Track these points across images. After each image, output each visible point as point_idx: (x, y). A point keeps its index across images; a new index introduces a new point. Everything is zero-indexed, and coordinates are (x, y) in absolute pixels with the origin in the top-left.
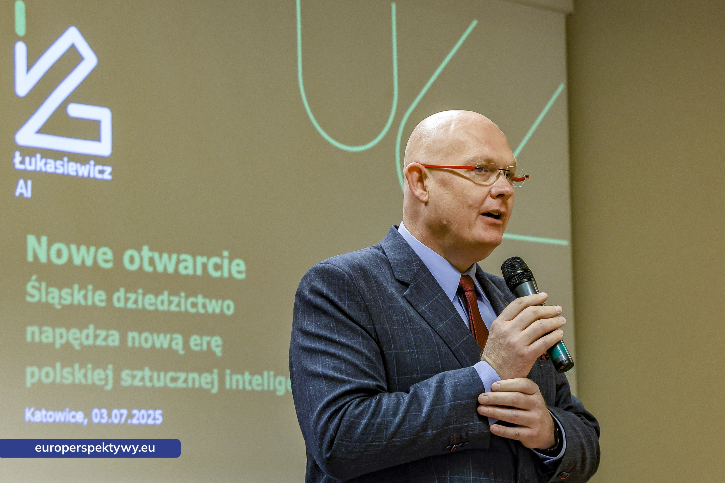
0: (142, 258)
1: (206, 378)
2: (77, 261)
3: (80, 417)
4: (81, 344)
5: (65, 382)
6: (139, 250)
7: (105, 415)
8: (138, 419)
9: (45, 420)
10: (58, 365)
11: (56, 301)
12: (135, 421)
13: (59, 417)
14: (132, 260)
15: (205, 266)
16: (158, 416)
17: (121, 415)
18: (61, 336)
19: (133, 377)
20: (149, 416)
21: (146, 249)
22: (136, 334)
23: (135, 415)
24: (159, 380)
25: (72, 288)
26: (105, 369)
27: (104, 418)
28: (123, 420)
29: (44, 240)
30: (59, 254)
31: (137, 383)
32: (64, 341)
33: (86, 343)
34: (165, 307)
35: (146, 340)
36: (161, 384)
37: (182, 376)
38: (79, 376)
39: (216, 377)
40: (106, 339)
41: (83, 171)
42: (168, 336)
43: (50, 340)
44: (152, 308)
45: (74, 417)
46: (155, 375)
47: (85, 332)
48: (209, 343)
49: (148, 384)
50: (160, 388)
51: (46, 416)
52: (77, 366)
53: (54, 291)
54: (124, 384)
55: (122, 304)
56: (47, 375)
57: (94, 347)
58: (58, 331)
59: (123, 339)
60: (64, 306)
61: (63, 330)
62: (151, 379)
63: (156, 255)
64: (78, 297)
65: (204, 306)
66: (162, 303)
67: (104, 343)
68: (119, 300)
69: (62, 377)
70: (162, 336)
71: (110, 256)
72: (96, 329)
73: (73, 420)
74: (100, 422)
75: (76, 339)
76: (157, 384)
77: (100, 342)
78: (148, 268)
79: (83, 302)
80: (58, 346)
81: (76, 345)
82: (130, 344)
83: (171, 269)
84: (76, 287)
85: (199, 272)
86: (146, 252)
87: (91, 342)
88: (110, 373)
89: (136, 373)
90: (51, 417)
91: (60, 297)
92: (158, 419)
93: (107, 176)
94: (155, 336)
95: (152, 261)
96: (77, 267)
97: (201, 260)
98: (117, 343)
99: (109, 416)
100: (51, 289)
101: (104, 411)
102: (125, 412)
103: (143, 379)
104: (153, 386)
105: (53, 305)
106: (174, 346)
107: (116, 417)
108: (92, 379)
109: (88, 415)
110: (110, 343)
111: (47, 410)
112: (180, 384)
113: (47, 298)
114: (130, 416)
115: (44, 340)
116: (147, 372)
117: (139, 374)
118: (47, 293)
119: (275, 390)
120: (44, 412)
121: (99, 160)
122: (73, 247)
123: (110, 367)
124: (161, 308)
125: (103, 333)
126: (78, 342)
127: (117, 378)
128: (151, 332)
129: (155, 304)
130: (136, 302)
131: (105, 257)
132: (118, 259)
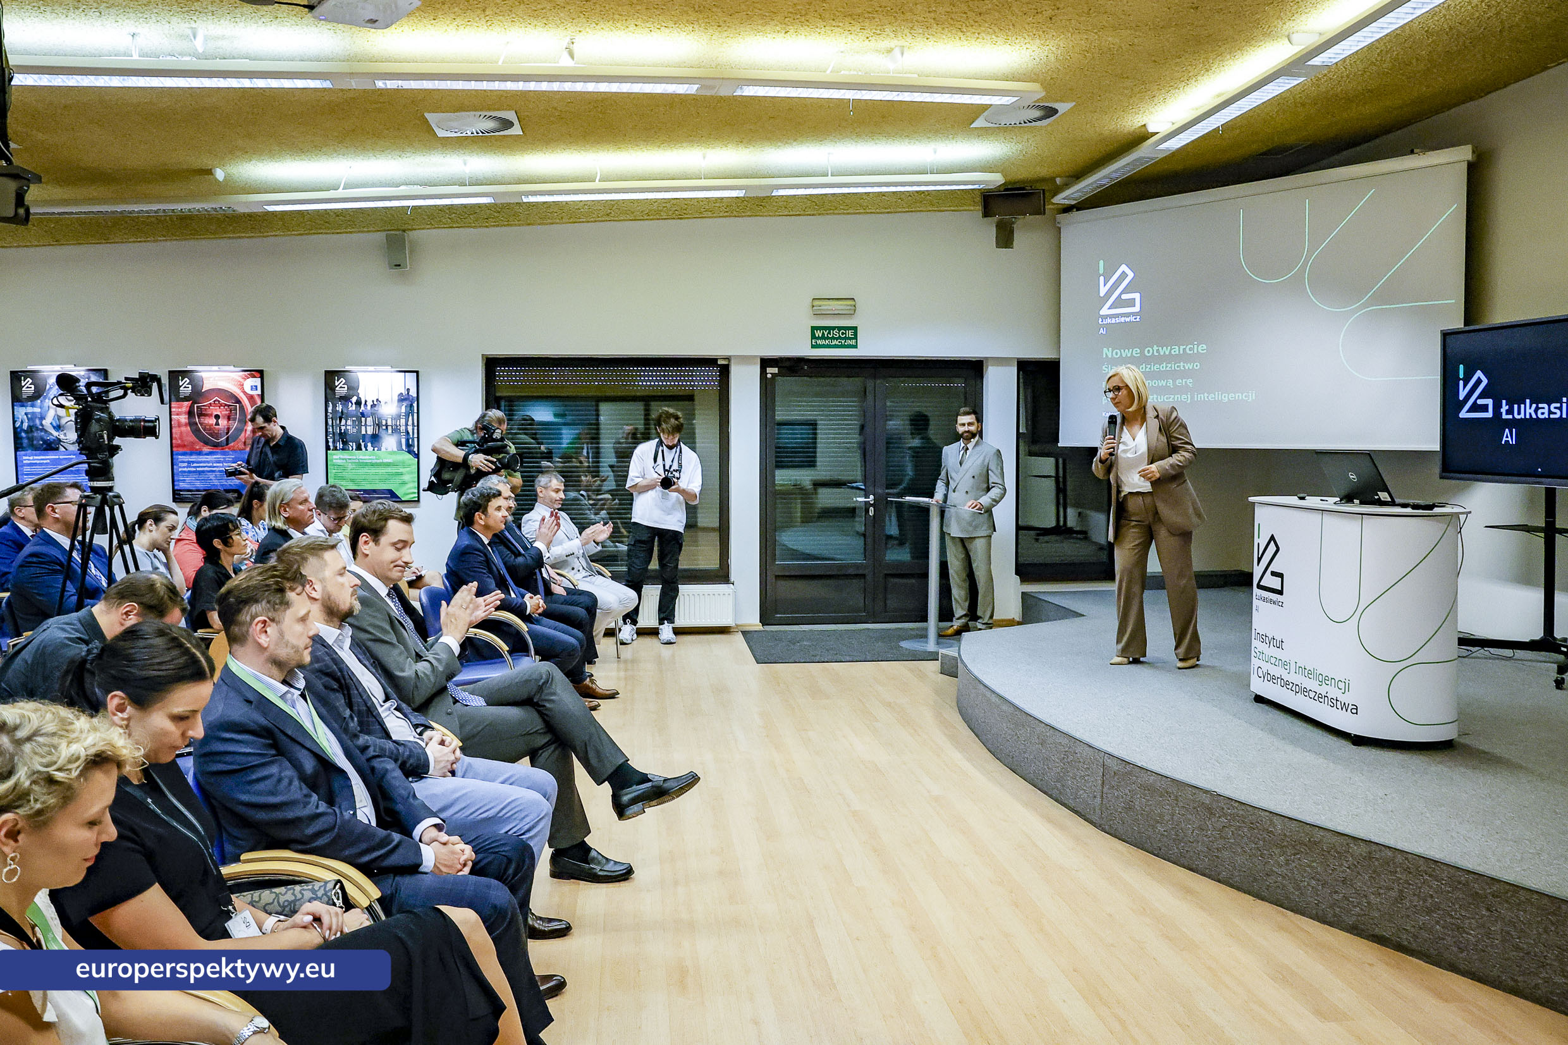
0: (1153, 350)
1: (1184, 396)
2: (1124, 355)
6: (1153, 347)
14: (1149, 351)
15: (1184, 349)
21: (1155, 346)
29: (1110, 349)
30: (1117, 354)
37: (1173, 396)
39: (1189, 396)
41: (1128, 319)
48: (1186, 382)
62: (1157, 399)
63: (1160, 349)
65: (1184, 366)
70: (1163, 381)
71: (1139, 351)
78: (1156, 354)
83: (1167, 353)
85: (1181, 352)
86: (1155, 348)
93: (1138, 320)
95: (1158, 351)
97: (1182, 347)
106: (1169, 385)
112: (1171, 400)
119: (1222, 399)
121: (1133, 314)
124: (1162, 370)
128: (1158, 380)
129: (1160, 368)
130: (1150, 368)
131: (1136, 352)
132: (1142, 352)
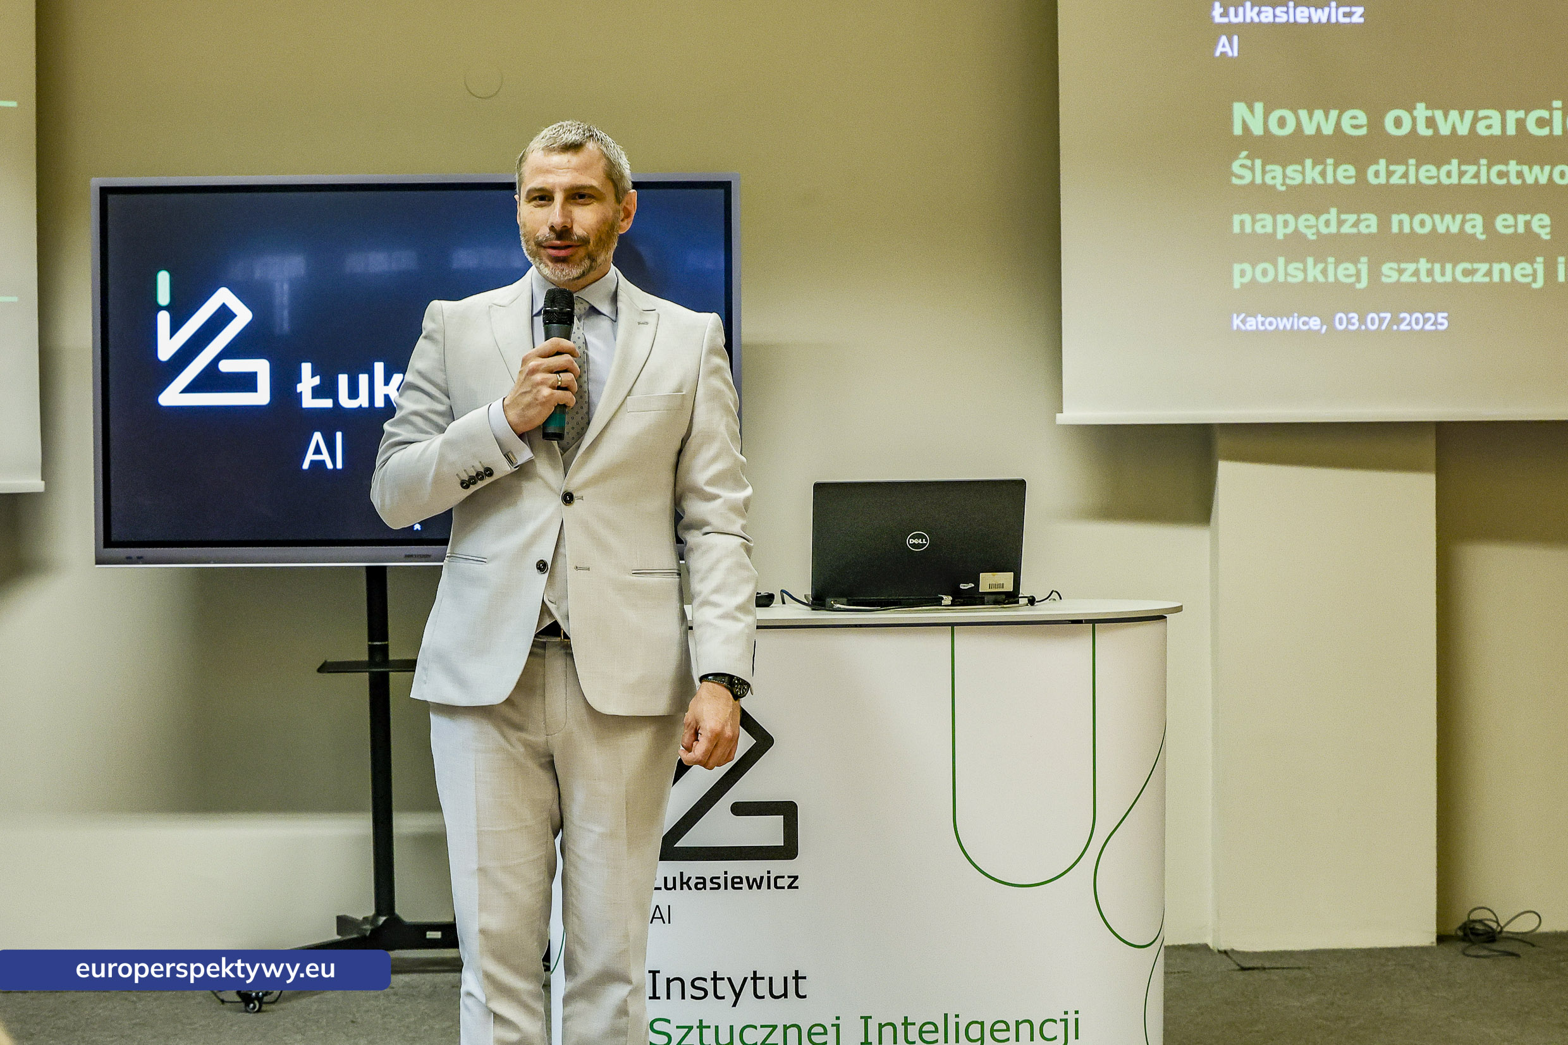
0: (1414, 120)
1: (1523, 268)
2: (1309, 129)
3: (1315, 323)
4: (1318, 233)
5: (1290, 279)
6: (1410, 109)
7: (1355, 320)
8: (1409, 324)
9: (1261, 328)
10: (1281, 261)
11: (1278, 182)
12: (1403, 327)
13: (1284, 323)
14: (1398, 123)
15: (1521, 122)
16: (1440, 320)
17: (1382, 320)
18: (1286, 224)
19: (1401, 272)
20: (1426, 320)
21: (1421, 107)
22: (1405, 217)
23: (1404, 319)
24: (1443, 274)
25: (1302, 164)
26: (1356, 262)
27: (1353, 324)
28: (1384, 327)
29: (1259, 107)
30: (1282, 122)
31: (1406, 278)
32: (1290, 230)
33: (1324, 230)
34: (1454, 180)
35: (1422, 224)
36: (1448, 278)
37: (1482, 267)
38: (1314, 272)
39: (1539, 267)
40: (1356, 224)
41: (1320, 16)
42: (1459, 217)
43: (1269, 230)
44: (1434, 182)
45: (1305, 323)
46: (1437, 267)
47: (1324, 217)
48: (1528, 223)
49: (1425, 279)
50: (1445, 284)
51: (1263, 324)
52: (1310, 261)
53: (1277, 170)
54: (1384, 280)
55: (1382, 180)
56: (1265, 273)
57: (1338, 235)
58: (1280, 218)
59: (1385, 223)
60: (1288, 186)
61: (1290, 218)
62: (1430, 273)
63: (1439, 114)
64: (1312, 174)
65: (1520, 175)
66: (1449, 174)
67: (1354, 230)
68: (1377, 174)
69: (1286, 274)
70: (1448, 218)
71: (1362, 118)
72: (1339, 213)
73: (1305, 328)
74: (1346, 330)
75: (1307, 227)
76: (1439, 278)
77: (1346, 229)
78: (1423, 131)
79: (1320, 181)
80: (1280, 236)
81: (1310, 235)
82: (1395, 229)
83: (1463, 130)
84: (1308, 162)
85: (1512, 131)
86: (1421, 111)
87: (1333, 229)
88: (1364, 268)
89: (1403, 266)
90: (1271, 324)
91: (1285, 176)
92: (1442, 324)
93: (1357, 19)
94: (1437, 217)
95: (1431, 122)
96: (1309, 137)
97: (1514, 115)
98: (1374, 229)
99: (1362, 320)
100: (1268, 167)
101: (1355, 316)
102: (1388, 316)
103: (1416, 273)
104: (1434, 281)
105: (1274, 187)
106: (1468, 229)
107: (1373, 323)
108: (1336, 275)
109: (1327, 320)
110: (1362, 228)
111: (1265, 316)
112: (1478, 278)
113: (1263, 179)
114: (1396, 320)
115: (1259, 229)
116: (1423, 264)
117: (1411, 267)
118: (1264, 172)
120: (1260, 319)
122: (1303, 114)
123: (1364, 259)
124: (1445, 181)
125: (1352, 218)
126: (1314, 230)
127: (1375, 272)
128: (1431, 214)
129: (1438, 177)
130: (1405, 175)
131: (1354, 122)
132: (1375, 123)
